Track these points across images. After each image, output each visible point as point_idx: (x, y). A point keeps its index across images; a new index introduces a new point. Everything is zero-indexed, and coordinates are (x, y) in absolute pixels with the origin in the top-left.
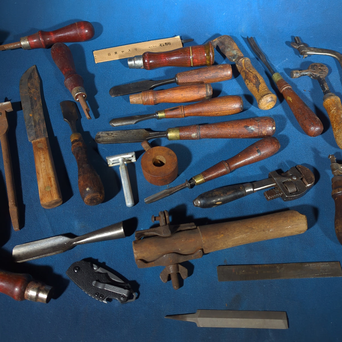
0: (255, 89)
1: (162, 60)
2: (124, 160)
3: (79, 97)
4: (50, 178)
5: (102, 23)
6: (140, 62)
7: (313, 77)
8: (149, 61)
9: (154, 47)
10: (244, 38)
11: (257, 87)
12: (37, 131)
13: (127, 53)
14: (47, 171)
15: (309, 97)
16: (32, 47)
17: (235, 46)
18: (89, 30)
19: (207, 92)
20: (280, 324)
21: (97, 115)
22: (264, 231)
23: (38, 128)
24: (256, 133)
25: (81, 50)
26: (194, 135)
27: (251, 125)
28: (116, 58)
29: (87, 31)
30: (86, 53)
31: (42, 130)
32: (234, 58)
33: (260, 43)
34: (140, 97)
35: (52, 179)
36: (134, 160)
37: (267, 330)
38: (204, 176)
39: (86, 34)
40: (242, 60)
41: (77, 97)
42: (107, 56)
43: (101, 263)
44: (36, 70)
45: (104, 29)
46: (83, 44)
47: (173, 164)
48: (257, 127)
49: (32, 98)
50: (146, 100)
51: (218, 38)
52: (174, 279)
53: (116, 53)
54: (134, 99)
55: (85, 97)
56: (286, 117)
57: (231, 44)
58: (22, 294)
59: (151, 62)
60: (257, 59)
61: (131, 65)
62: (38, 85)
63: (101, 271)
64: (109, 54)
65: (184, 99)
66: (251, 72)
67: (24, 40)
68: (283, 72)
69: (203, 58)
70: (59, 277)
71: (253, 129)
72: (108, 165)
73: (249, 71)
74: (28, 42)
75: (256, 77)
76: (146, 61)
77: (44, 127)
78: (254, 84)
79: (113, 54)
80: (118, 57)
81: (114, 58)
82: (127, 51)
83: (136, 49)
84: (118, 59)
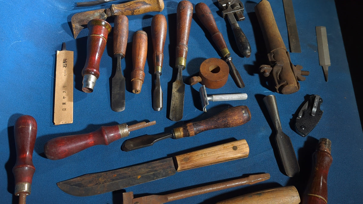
9: (65, 72)
10: (73, 10)
11: (147, 4)
12: (163, 168)
13: (68, 95)
14: (216, 150)
20: (323, 30)
23: (159, 168)
31: (162, 163)
32: (103, 16)
37: (327, 36)
40: (114, 7)
43: (293, 117)
47: (219, 60)
49: (113, 179)
51: (73, 23)
57: (86, 15)
62: (94, 176)
63: (302, 114)
64: (64, 110)
66: (130, 5)
67: (22, 188)
70: (306, 143)
73: (129, 6)
75: (137, 3)
77: (158, 163)
79: (64, 107)
80: (70, 102)
81: (70, 105)
82: (64, 94)
83: (64, 87)
84: (72, 103)
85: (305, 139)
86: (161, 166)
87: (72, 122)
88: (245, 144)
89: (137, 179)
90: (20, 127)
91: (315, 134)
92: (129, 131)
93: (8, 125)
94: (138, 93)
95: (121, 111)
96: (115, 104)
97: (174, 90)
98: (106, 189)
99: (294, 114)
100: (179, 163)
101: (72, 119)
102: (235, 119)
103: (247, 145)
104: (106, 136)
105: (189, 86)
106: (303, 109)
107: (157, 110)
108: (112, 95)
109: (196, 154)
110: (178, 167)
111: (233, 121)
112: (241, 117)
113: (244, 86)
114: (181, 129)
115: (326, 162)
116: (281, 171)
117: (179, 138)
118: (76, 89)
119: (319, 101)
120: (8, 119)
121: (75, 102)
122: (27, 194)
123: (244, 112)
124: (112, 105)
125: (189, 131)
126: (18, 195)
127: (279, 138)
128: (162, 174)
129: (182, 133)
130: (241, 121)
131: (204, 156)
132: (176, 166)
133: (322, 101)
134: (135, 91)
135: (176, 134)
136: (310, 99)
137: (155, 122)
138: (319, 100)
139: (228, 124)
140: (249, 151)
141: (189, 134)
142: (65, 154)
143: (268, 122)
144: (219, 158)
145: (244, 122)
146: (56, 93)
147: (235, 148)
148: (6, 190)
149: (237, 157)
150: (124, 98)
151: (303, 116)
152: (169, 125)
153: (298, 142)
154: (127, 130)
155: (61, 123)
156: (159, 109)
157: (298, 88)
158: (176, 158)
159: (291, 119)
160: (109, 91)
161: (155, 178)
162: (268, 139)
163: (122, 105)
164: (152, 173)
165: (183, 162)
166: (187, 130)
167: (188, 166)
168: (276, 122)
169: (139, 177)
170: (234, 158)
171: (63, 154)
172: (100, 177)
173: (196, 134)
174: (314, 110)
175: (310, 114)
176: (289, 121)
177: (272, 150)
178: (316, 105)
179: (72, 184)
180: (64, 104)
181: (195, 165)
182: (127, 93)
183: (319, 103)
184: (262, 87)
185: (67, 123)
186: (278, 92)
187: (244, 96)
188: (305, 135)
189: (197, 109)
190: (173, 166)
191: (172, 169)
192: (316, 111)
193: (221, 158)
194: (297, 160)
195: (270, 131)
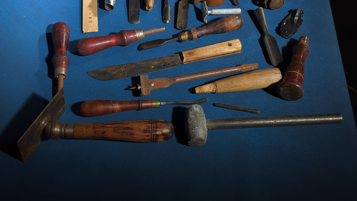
12: (171, 61)
14: (215, 46)
23: (169, 61)
49: (131, 69)
77: (168, 57)
79: (90, 20)
80: (95, 17)
81: (95, 19)
82: (90, 11)
83: (90, 6)
84: (97, 17)
85: (288, 40)
86: (170, 59)
87: (97, 31)
88: (238, 42)
89: (151, 68)
90: (57, 29)
91: (296, 37)
92: (144, 35)
93: (47, 31)
94: (150, 10)
95: (136, 23)
96: (132, 18)
97: (180, 7)
98: (127, 75)
99: (279, 23)
100: (184, 56)
101: (97, 28)
102: (230, 24)
103: (240, 42)
104: (126, 38)
105: (192, 5)
106: (287, 19)
107: (166, 23)
108: (129, 11)
109: (198, 49)
110: (184, 59)
111: (228, 25)
112: (235, 22)
113: (238, 4)
114: (186, 33)
115: (304, 51)
116: (268, 63)
117: (184, 40)
118: (99, 9)
119: (300, 13)
120: (46, 27)
121: (99, 17)
122: (64, 77)
123: (237, 18)
124: (129, 19)
125: (192, 34)
126: (57, 77)
127: (266, 39)
128: (171, 65)
129: (187, 36)
130: (235, 25)
131: (204, 51)
132: (182, 58)
133: (303, 13)
134: (148, 8)
135: (182, 37)
136: (293, 13)
137: (164, 28)
138: (301, 11)
139: (224, 28)
140: (241, 47)
141: (192, 36)
142: (93, 49)
143: (258, 29)
144: (217, 52)
145: (238, 26)
146: (83, 11)
147: (230, 45)
148: (47, 76)
149: (231, 52)
150: (139, 14)
151: (286, 23)
152: (175, 33)
153: (282, 42)
154: (142, 34)
155: (89, 32)
156: (168, 22)
157: (283, 3)
158: (182, 53)
159: (277, 27)
160: (126, 9)
161: (165, 67)
162: (258, 41)
163: (137, 19)
164: (163, 64)
165: (187, 56)
166: (191, 33)
167: (191, 58)
168: (264, 27)
169: (153, 67)
170: (229, 52)
171: (92, 49)
172: (121, 67)
173: (198, 37)
174: (296, 18)
175: (293, 22)
176: (275, 28)
177: (261, 48)
178: (297, 15)
179: (99, 72)
180: (90, 18)
181: (197, 58)
182: (141, 11)
183: (300, 14)
184: (253, 5)
185: (93, 31)
186: (267, 7)
187: (239, 11)
188: (288, 36)
189: (199, 21)
190: (180, 59)
191: (179, 61)
192: (298, 19)
193: (219, 53)
194: (281, 54)
195: (259, 35)
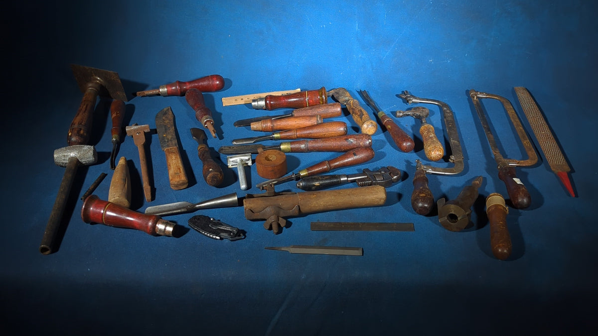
0: (359, 119)
1: (282, 101)
2: (242, 160)
3: (208, 123)
4: (179, 169)
5: (232, 79)
6: (262, 103)
7: (415, 116)
8: (270, 102)
10: (357, 91)
11: (361, 118)
13: (251, 99)
14: (177, 164)
15: (410, 130)
16: (169, 94)
17: (348, 94)
18: (220, 81)
19: (317, 120)
20: (356, 253)
21: (221, 138)
22: (349, 195)
24: (354, 145)
25: (212, 98)
26: (303, 146)
27: (350, 138)
28: (242, 102)
29: (218, 82)
30: (215, 99)
32: (345, 102)
33: (373, 96)
34: (260, 124)
35: (182, 169)
36: (250, 163)
38: (308, 169)
39: (217, 85)
40: (351, 101)
41: (205, 124)
42: (234, 101)
44: (170, 110)
45: (233, 83)
46: (213, 94)
48: (355, 140)
49: (166, 126)
50: (265, 126)
51: (334, 90)
52: (275, 226)
53: (242, 99)
54: (254, 126)
55: (213, 124)
56: (386, 141)
57: (344, 93)
58: (154, 227)
59: (272, 103)
60: (368, 105)
61: (255, 105)
62: (172, 118)
64: (236, 100)
65: (298, 125)
67: (163, 88)
68: (390, 114)
69: (317, 99)
71: (351, 141)
72: (227, 166)
73: (356, 108)
74: (166, 89)
75: (361, 111)
76: (268, 102)
78: (359, 116)
